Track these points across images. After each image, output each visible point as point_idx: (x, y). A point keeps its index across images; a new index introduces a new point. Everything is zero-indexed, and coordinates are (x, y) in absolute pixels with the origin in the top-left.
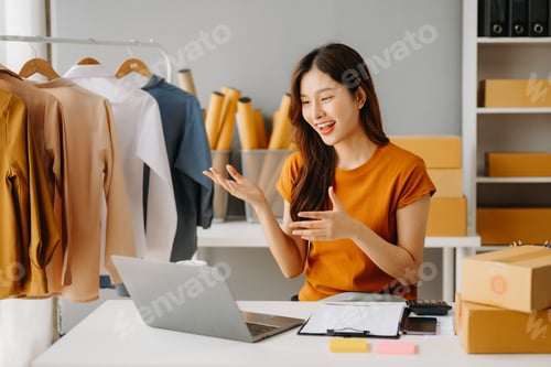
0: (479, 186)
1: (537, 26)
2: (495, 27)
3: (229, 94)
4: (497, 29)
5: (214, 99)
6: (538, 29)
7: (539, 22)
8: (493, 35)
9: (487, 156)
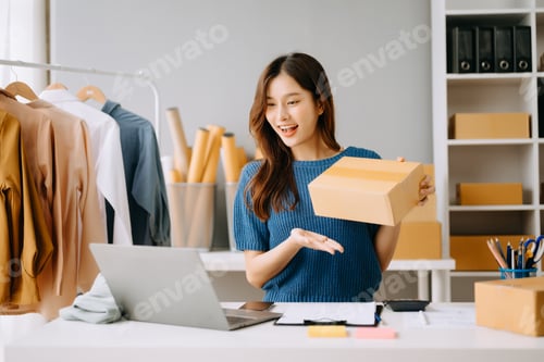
0: (452, 214)
1: (502, 62)
2: (463, 64)
3: (214, 130)
4: (465, 66)
5: (199, 135)
6: (504, 65)
7: (504, 59)
8: (462, 71)
9: (458, 187)
